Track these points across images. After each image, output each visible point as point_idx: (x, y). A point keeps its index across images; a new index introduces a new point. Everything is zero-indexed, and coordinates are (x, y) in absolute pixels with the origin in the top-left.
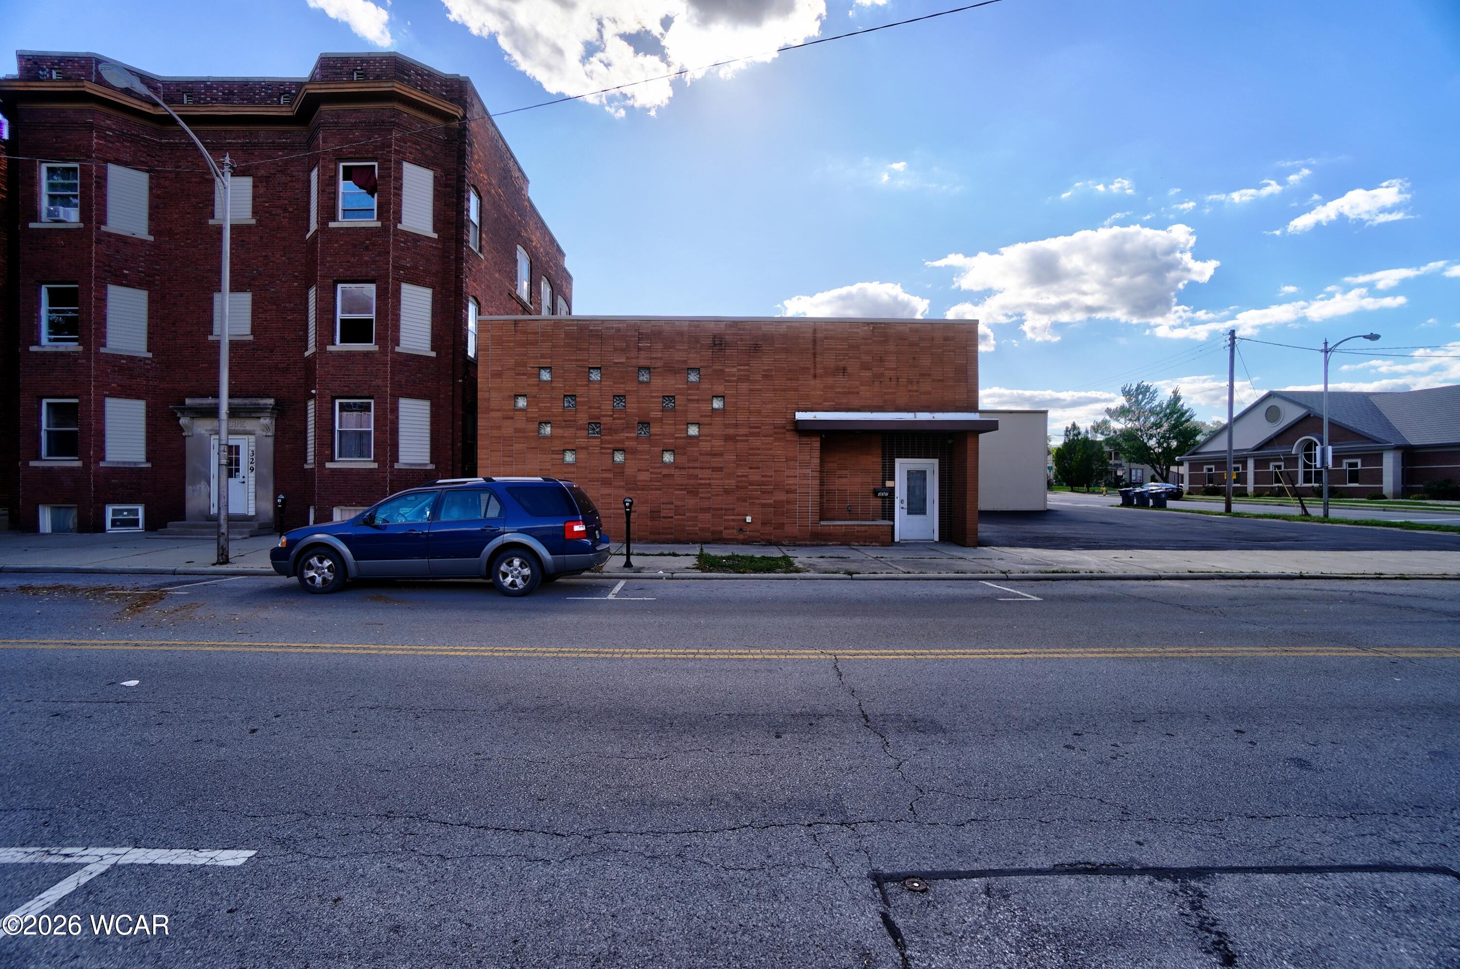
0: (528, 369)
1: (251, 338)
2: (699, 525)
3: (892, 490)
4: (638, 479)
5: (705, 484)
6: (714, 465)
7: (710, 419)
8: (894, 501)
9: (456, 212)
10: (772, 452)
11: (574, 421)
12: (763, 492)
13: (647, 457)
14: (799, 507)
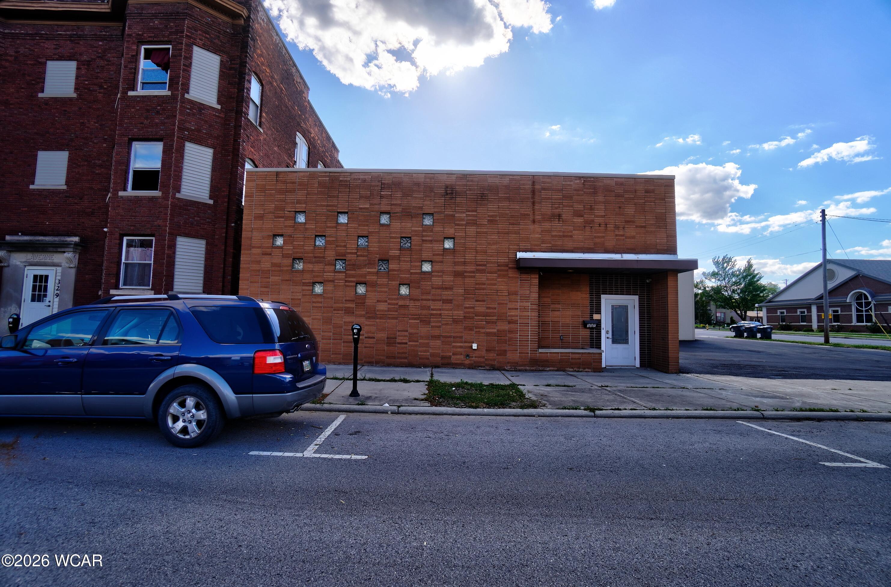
0: (286, 212)
1: (65, 187)
2: (431, 351)
3: (599, 322)
4: (377, 308)
5: (436, 314)
6: (444, 298)
7: (442, 257)
8: (601, 332)
9: (238, 89)
10: (496, 286)
11: (324, 257)
12: (488, 322)
13: (386, 289)
14: (520, 336)
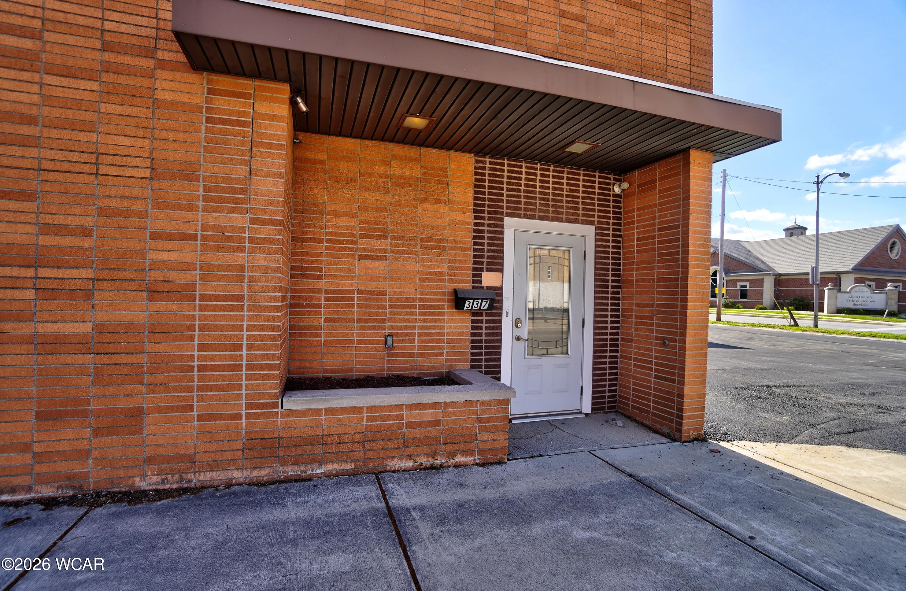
8: (500, 321)
12: (48, 293)
14: (201, 348)
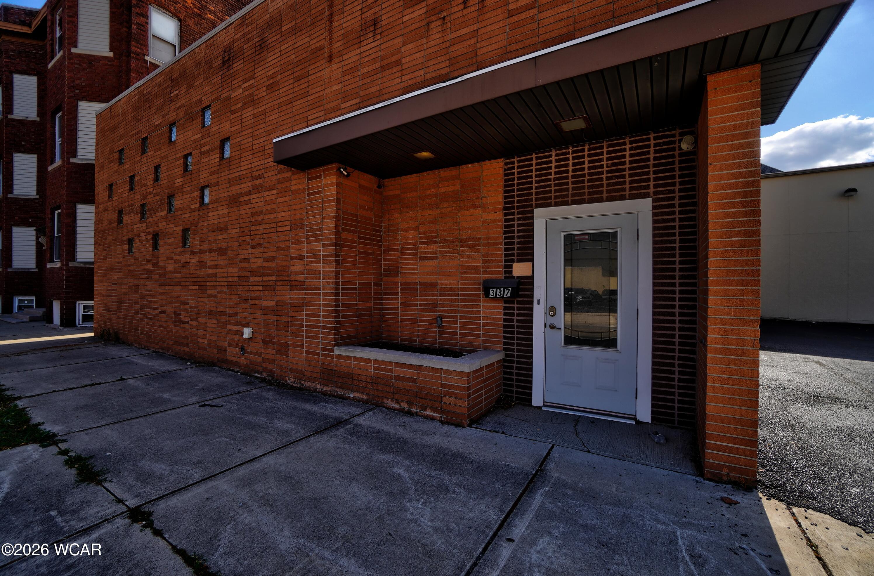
0: (114, 154)
3: (525, 284)
6: (219, 246)
7: (217, 176)
10: (275, 215)
11: (134, 205)
12: (265, 288)
13: (172, 240)
14: (306, 315)
